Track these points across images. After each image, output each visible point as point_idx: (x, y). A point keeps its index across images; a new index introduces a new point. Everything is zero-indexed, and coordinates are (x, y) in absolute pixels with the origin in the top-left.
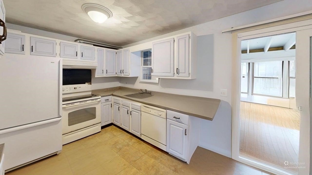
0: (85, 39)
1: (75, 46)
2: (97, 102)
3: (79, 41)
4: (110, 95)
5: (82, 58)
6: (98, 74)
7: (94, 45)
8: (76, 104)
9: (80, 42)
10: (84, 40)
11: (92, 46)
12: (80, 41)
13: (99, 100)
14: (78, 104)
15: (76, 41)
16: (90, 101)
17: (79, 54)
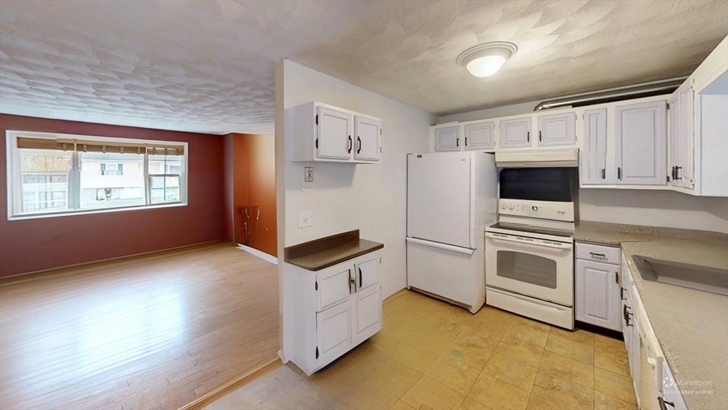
0: (557, 97)
1: (526, 122)
2: (560, 250)
3: (540, 108)
4: (611, 245)
5: (541, 143)
6: (587, 180)
7: (574, 105)
8: (509, 238)
9: (543, 109)
10: (553, 102)
11: (570, 109)
12: (544, 106)
13: (564, 246)
14: (514, 238)
15: (536, 109)
16: (541, 243)
17: (535, 136)
